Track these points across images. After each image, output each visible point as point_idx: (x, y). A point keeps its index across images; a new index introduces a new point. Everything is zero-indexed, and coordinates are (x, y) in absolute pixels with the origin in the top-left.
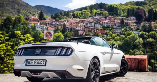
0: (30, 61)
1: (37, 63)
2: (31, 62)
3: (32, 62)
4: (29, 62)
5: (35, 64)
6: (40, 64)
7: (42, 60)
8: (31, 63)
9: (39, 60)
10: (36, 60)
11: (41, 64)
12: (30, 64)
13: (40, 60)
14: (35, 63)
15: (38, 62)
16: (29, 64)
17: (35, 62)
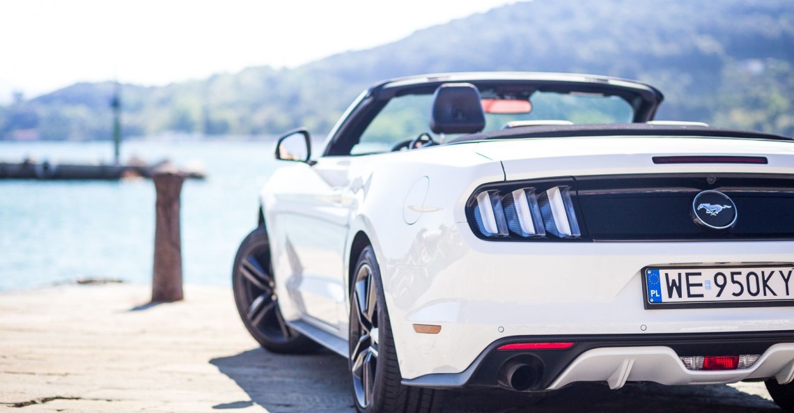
0: (673, 274)
1: (737, 289)
2: (689, 285)
3: (693, 280)
4: (673, 287)
5: (727, 296)
6: (761, 297)
7: (767, 271)
8: (694, 290)
9: (745, 271)
10: (727, 272)
11: (770, 296)
12: (685, 298)
13: (758, 271)
14: (722, 287)
15: (741, 278)
16: (675, 298)
17: (720, 280)
